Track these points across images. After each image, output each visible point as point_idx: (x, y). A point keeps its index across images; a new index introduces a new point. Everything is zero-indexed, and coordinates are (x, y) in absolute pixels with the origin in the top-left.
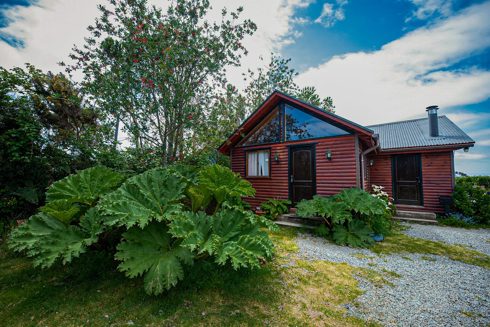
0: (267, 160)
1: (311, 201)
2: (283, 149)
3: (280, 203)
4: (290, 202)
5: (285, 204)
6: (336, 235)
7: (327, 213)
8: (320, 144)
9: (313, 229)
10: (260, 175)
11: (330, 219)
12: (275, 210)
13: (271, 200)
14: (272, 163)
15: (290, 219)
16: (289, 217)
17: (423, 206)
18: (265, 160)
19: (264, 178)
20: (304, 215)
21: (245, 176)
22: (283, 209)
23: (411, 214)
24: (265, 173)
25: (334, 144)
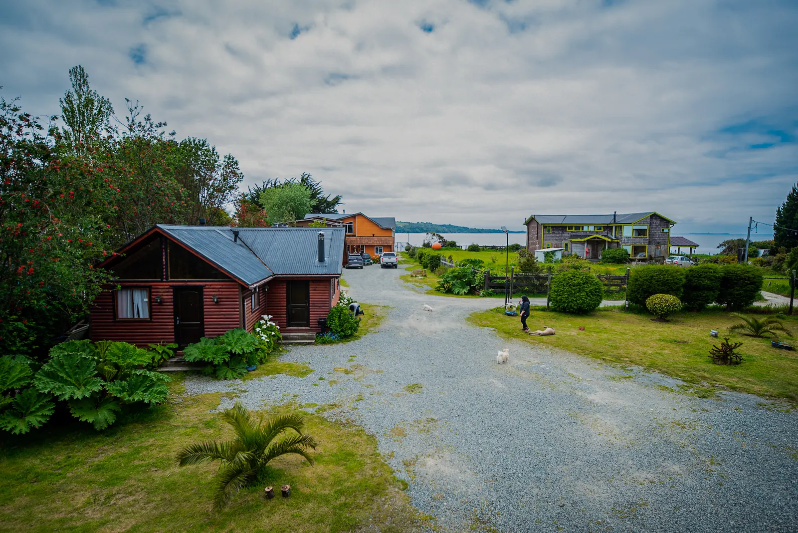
0: (146, 300)
1: (198, 344)
2: (167, 289)
3: (165, 349)
4: (176, 346)
5: (170, 349)
6: (218, 373)
7: (209, 357)
8: (207, 287)
9: (200, 370)
10: (136, 316)
11: (212, 362)
12: (160, 357)
13: (153, 346)
14: (153, 304)
15: (177, 364)
16: (176, 362)
17: (309, 327)
18: (142, 300)
19: (144, 321)
20: (191, 359)
21: (114, 318)
22: (169, 355)
23: (298, 336)
24: (144, 314)
25: (220, 288)
